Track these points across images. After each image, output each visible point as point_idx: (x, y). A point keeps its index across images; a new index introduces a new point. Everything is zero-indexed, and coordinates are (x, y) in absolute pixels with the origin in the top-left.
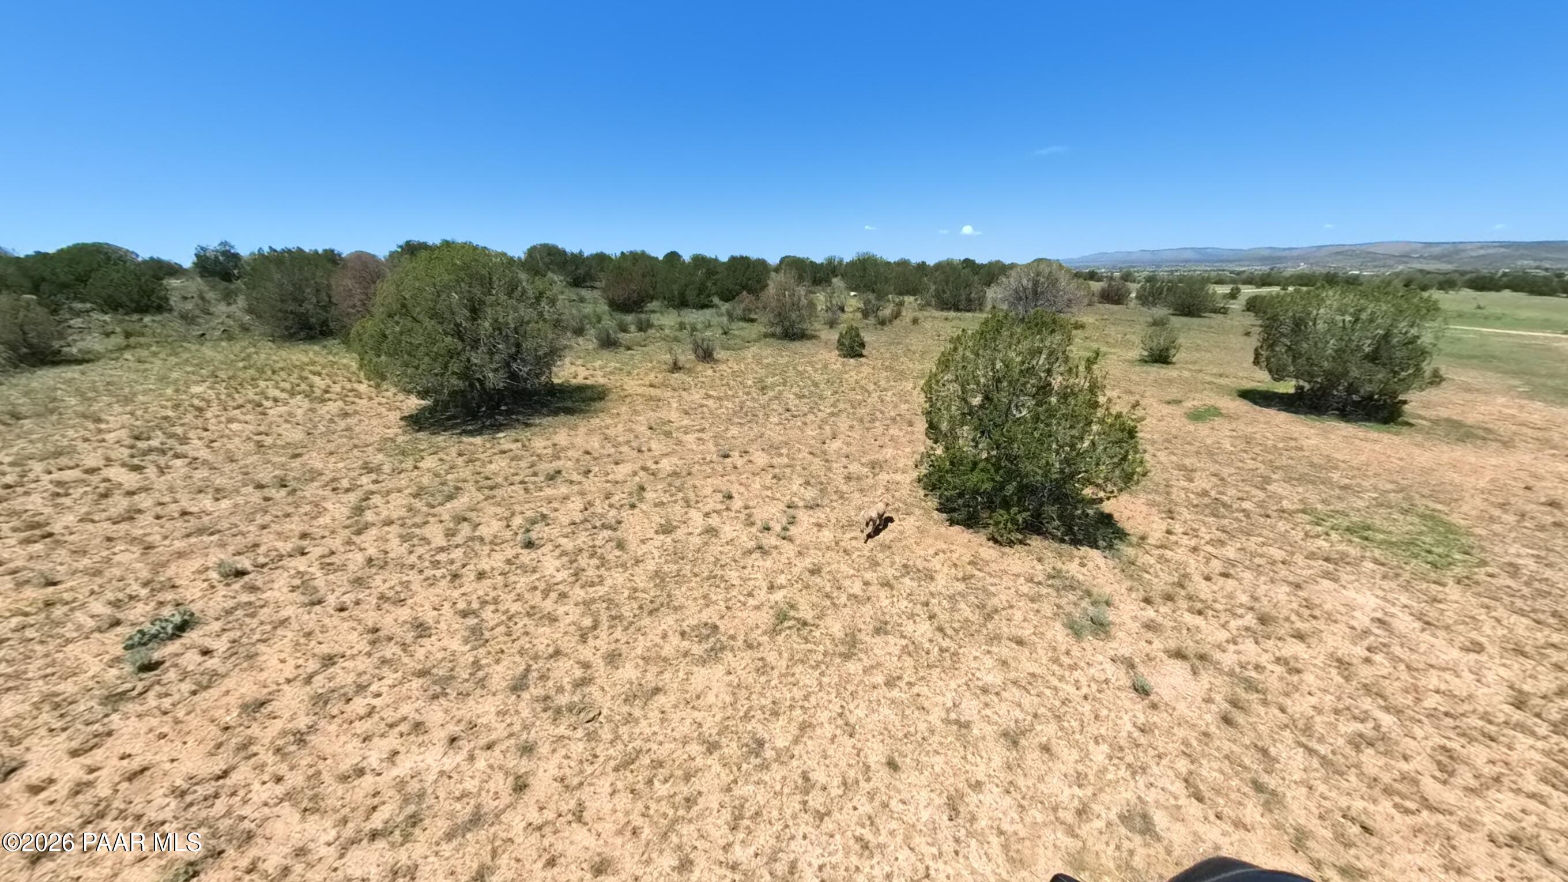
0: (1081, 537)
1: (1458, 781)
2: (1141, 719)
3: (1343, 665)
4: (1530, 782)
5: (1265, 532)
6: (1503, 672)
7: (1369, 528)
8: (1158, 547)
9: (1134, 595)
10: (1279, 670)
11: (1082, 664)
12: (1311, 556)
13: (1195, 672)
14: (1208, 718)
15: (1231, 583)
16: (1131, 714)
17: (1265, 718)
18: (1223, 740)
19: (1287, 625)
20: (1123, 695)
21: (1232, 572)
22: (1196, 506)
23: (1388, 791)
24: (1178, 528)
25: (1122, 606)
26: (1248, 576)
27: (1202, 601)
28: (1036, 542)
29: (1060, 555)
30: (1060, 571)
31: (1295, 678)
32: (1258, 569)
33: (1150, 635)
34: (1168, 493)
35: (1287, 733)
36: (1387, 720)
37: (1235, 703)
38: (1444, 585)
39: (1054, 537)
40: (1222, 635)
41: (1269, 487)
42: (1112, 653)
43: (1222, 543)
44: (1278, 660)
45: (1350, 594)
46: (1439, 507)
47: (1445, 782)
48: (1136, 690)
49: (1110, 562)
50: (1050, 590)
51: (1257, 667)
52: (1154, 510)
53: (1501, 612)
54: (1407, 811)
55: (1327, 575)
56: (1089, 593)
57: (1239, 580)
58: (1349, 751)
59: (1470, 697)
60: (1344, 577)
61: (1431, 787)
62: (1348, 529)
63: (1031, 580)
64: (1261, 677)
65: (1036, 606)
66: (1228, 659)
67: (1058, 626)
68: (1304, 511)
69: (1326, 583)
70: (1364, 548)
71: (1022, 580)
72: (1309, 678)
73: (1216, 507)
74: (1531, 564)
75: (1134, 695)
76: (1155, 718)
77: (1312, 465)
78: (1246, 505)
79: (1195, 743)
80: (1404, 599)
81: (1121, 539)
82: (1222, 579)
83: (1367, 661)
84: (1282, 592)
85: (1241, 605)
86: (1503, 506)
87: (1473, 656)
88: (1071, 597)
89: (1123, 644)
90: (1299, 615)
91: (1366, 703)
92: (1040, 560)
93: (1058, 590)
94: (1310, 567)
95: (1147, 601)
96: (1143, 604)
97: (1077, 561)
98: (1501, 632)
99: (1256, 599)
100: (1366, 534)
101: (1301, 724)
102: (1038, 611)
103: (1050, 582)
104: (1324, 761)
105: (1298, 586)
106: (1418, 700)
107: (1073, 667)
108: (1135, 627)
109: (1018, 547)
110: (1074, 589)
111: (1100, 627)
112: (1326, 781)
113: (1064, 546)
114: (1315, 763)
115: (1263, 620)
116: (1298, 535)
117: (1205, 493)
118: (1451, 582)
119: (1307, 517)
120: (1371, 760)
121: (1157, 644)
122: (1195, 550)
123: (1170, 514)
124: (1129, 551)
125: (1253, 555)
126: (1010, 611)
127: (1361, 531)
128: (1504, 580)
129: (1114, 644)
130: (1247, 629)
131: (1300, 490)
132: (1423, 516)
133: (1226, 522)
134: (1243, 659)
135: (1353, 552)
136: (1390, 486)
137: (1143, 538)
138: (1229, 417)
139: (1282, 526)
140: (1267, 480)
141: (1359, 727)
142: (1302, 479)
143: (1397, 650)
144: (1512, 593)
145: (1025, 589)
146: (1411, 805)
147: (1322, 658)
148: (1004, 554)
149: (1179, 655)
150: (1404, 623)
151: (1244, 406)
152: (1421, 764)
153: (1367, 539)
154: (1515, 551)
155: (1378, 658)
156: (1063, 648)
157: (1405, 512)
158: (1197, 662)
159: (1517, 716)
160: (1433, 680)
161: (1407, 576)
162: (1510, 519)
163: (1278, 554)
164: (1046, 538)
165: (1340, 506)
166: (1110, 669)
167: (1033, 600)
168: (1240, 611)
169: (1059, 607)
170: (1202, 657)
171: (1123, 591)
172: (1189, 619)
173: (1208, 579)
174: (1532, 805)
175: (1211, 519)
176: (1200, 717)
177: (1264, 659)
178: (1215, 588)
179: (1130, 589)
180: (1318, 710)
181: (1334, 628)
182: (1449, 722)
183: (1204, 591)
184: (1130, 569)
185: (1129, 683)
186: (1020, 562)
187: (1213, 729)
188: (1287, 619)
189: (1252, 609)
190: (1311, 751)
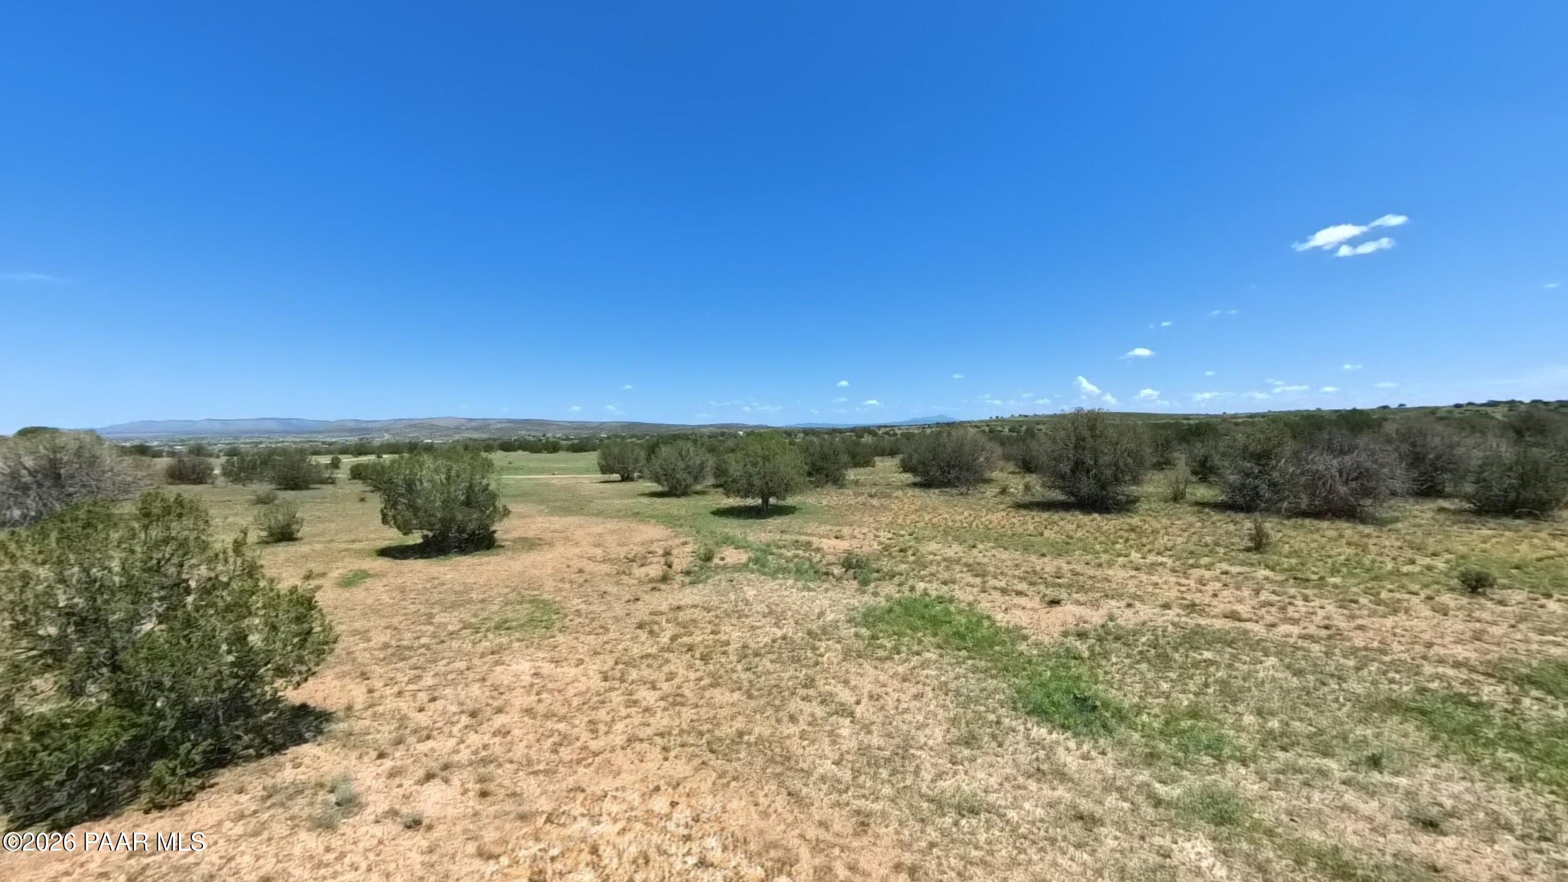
0: (281, 741)
1: (601, 733)
2: (425, 844)
3: (529, 712)
4: (624, 712)
5: (447, 654)
6: (595, 667)
7: (506, 621)
8: (366, 709)
9: (366, 759)
10: (497, 740)
11: (349, 847)
12: (483, 655)
13: (446, 781)
14: (471, 803)
15: (439, 704)
16: (414, 849)
17: (503, 775)
18: (488, 809)
19: (489, 708)
20: (400, 841)
21: (436, 694)
22: (385, 659)
23: (579, 762)
24: (378, 684)
25: (359, 775)
26: (448, 691)
27: (427, 728)
28: (226, 777)
29: (264, 772)
30: (274, 786)
31: (509, 738)
32: (454, 683)
33: (397, 781)
34: (354, 660)
35: (521, 773)
36: (562, 726)
37: (482, 780)
38: (554, 637)
39: (248, 759)
40: (452, 742)
41: (434, 620)
42: (373, 817)
43: (419, 677)
44: (494, 734)
45: (514, 667)
46: (536, 593)
47: (596, 738)
48: (409, 827)
49: (329, 746)
50: (272, 812)
51: (485, 747)
52: (347, 680)
53: (582, 638)
54: (590, 764)
55: (497, 663)
56: (321, 785)
57: (445, 698)
58: (554, 757)
59: (588, 689)
60: (506, 659)
61: (594, 745)
62: (496, 628)
63: (242, 816)
64: (489, 752)
65: (265, 835)
66: (464, 755)
67: (303, 835)
68: (465, 628)
69: (499, 669)
70: (509, 635)
71: (228, 824)
72: (516, 732)
73: (400, 653)
74: (583, 606)
75: (410, 833)
76: (435, 834)
77: (456, 593)
78: (423, 641)
79: (471, 827)
80: (541, 655)
81: (327, 720)
82: (432, 705)
83: (540, 701)
84: (476, 689)
85: (454, 714)
86: (562, 580)
87: (581, 667)
88: (301, 801)
89: (378, 804)
90: (493, 698)
91: (549, 724)
92: (241, 791)
93: (282, 805)
94: (485, 663)
95: (381, 756)
96: (378, 762)
97: (289, 765)
98: (586, 647)
99: (461, 704)
100: (507, 625)
101: (524, 763)
102: (269, 839)
103: (268, 803)
104: (546, 772)
105: (484, 679)
106: (570, 705)
107: (342, 855)
108: (380, 783)
109: (200, 796)
110: (302, 792)
111: (349, 804)
112: (550, 782)
113: (265, 761)
114: (542, 777)
115: (473, 714)
116: (467, 646)
117: (386, 646)
118: (557, 633)
119: (469, 631)
120: (565, 753)
121: (408, 783)
122: (400, 694)
123: (365, 676)
124: (343, 726)
125: (445, 674)
126: (233, 864)
127: (503, 626)
128: (578, 620)
129: (370, 809)
130: (466, 727)
131: (456, 614)
132: (531, 602)
133: (414, 660)
134: (474, 748)
135: (505, 640)
136: (507, 590)
137: (349, 708)
138: (376, 576)
139: (455, 644)
140: (430, 616)
141: (551, 740)
142: (454, 606)
143: (550, 686)
144: (582, 625)
145: (239, 829)
146: (590, 760)
147: (517, 715)
148: (183, 814)
149: (429, 777)
150: (547, 668)
151: (384, 563)
152: (585, 736)
153: (508, 629)
154: (576, 603)
155: (544, 696)
156: (321, 849)
157: (521, 603)
158: (443, 774)
159: (607, 684)
160: (571, 691)
161: (536, 641)
162: (567, 586)
163: (462, 665)
164: (237, 765)
165: (485, 615)
166: (378, 831)
167: (256, 834)
168: (455, 719)
169: (292, 818)
170: (446, 767)
171: (354, 762)
172: (423, 747)
173: (421, 710)
174: (628, 720)
175: (401, 664)
176: (467, 807)
177: (487, 739)
178: (430, 713)
179: (360, 757)
180: (529, 747)
181: (514, 693)
182: (586, 707)
183: (423, 719)
184: (349, 740)
185: (401, 828)
186: (213, 810)
187: (478, 807)
188: (488, 705)
189: (462, 712)
190: (535, 773)
